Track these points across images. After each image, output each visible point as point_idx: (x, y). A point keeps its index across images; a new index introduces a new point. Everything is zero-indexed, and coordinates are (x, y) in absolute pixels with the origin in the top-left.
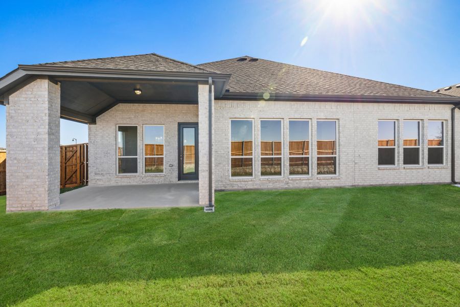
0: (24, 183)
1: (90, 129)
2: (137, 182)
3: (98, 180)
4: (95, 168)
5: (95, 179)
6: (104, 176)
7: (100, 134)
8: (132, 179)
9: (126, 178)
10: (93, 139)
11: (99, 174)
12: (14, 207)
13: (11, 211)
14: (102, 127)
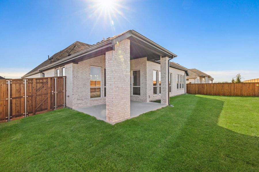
0: (121, 103)
1: (74, 67)
2: (101, 103)
3: (79, 103)
4: (77, 96)
5: (77, 103)
6: (83, 100)
7: (81, 71)
8: (99, 101)
9: (96, 101)
10: (76, 74)
11: (80, 99)
12: (117, 119)
13: (116, 122)
14: (82, 66)
